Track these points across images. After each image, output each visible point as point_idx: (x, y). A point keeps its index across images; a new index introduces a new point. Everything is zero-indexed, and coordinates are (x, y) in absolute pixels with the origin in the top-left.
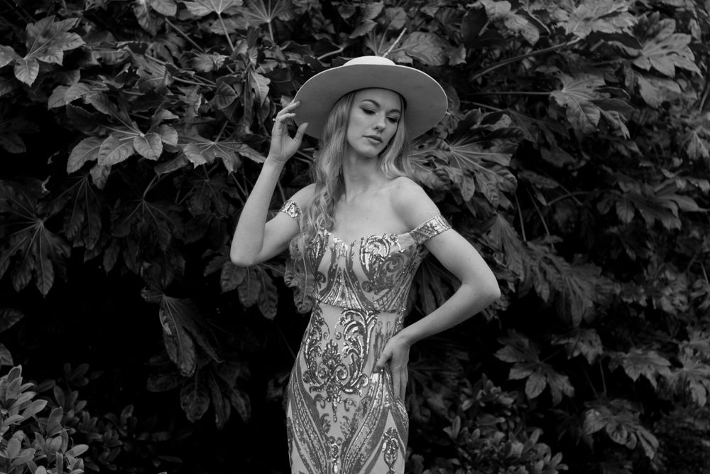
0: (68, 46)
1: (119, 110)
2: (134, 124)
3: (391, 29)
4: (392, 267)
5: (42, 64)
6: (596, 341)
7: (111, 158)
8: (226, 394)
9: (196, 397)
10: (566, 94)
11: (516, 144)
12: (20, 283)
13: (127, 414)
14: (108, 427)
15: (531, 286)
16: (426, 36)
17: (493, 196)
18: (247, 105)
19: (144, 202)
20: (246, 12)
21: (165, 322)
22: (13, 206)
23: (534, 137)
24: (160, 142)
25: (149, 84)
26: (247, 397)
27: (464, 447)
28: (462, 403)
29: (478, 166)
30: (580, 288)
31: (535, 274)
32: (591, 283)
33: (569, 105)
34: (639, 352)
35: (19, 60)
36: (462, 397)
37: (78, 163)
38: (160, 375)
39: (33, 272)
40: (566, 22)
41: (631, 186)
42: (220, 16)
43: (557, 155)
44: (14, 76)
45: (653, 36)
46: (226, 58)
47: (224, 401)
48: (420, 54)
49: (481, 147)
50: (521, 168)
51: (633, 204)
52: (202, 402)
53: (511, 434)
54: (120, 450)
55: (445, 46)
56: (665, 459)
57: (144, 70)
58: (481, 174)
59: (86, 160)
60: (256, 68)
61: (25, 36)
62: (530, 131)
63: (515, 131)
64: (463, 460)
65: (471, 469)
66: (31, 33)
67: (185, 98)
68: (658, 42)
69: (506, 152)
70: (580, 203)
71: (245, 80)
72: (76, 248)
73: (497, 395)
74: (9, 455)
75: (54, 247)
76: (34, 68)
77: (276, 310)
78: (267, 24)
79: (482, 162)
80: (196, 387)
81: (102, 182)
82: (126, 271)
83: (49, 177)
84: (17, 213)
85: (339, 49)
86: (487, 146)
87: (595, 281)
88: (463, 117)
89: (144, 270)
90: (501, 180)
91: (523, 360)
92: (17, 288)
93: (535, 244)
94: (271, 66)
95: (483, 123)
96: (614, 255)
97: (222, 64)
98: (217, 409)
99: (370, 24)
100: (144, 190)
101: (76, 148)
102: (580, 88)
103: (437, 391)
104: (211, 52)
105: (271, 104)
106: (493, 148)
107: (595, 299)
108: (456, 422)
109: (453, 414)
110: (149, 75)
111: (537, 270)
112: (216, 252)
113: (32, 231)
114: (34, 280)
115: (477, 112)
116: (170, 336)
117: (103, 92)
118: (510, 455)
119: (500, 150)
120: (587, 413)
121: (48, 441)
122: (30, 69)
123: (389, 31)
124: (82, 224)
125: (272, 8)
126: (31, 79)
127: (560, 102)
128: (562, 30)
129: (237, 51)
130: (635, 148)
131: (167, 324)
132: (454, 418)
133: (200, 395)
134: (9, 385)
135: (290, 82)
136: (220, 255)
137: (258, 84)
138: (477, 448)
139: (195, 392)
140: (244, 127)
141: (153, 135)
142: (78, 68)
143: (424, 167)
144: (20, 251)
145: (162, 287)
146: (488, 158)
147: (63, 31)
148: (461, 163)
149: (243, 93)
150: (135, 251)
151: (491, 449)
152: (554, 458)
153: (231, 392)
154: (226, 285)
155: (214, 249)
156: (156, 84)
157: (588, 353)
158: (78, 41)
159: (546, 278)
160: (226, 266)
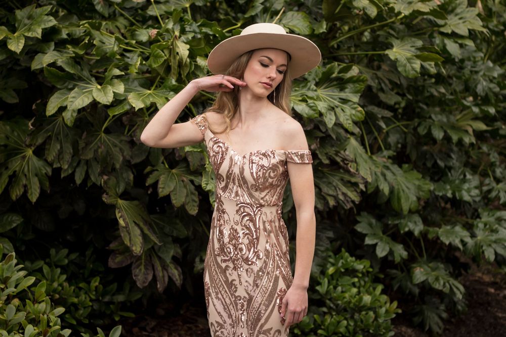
0: (45, 25)
1: (82, 70)
2: (93, 79)
4: (272, 174)
5: (27, 38)
6: (419, 222)
7: (77, 104)
8: (165, 267)
9: (143, 270)
10: (396, 52)
11: (362, 87)
12: (15, 194)
13: (95, 283)
14: (82, 293)
15: (376, 185)
16: (298, 14)
17: (348, 124)
18: (174, 64)
19: (103, 135)
21: (120, 217)
22: (10, 139)
23: (375, 83)
24: (111, 92)
25: (103, 50)
26: (180, 269)
27: (330, 300)
28: (328, 269)
29: (337, 103)
30: (407, 187)
31: (378, 177)
32: (415, 184)
33: (399, 59)
34: (449, 227)
35: (10, 35)
36: (329, 265)
37: (54, 108)
38: (118, 255)
39: (25, 186)
40: (395, 3)
41: (440, 117)
42: (153, 3)
43: (390, 96)
44: (7, 47)
45: (452, 11)
46: (158, 32)
47: (163, 272)
48: (294, 26)
49: (339, 90)
50: (366, 104)
51: (442, 127)
52: (148, 274)
53: (362, 289)
54: (90, 309)
55: (311, 21)
56: (467, 302)
57: (100, 41)
58: (339, 109)
59: (59, 106)
60: (179, 38)
61: (15, 19)
62: (372, 79)
63: (362, 78)
64: (330, 308)
65: (336, 315)
66: (19, 17)
67: (129, 60)
68: (456, 15)
69: (356, 92)
70: (405, 130)
71: (171, 47)
72: (55, 168)
73: (352, 264)
74: (7, 317)
75: (39, 168)
76: (21, 41)
77: (198, 208)
78: (187, 8)
79: (340, 100)
80: (143, 263)
81: (71, 121)
82: (91, 184)
83: (34, 118)
84: (13, 145)
85: (237, 25)
86: (342, 89)
87: (417, 183)
88: (324, 70)
89: (104, 182)
90: (354, 112)
92: (14, 197)
93: (377, 157)
94: (190, 36)
95: (339, 73)
96: (429, 164)
97: (155, 35)
98: (158, 278)
99: (259, 7)
100: (103, 125)
101: (52, 98)
102: (406, 47)
104: (147, 28)
105: (190, 62)
106: (346, 90)
107: (417, 195)
108: (324, 283)
109: (322, 276)
110: (103, 44)
111: (379, 174)
112: (155, 168)
113: (24, 157)
114: (26, 192)
115: (334, 65)
116: (124, 227)
117: (71, 57)
118: (362, 304)
119: (352, 91)
120: (415, 269)
121: (36, 305)
122: (18, 42)
123: (272, 11)
124: (59, 151)
126: (19, 49)
127: (392, 58)
128: (392, 10)
129: (165, 26)
130: (443, 90)
131: (121, 219)
132: (323, 280)
133: (146, 269)
134: (6, 267)
135: (204, 48)
136: (157, 170)
137: (181, 49)
138: (339, 300)
139: (142, 267)
140: (171, 80)
141: (106, 87)
142: (52, 41)
143: (300, 103)
144: (15, 172)
145: (117, 194)
146: (344, 97)
147: (41, 14)
148: (325, 101)
149: (170, 55)
150: (97, 169)
151: (349, 300)
152: (392, 305)
153: (168, 266)
154: (162, 192)
155: (153, 166)
156: (108, 50)
157: (414, 229)
158: (52, 22)
159: (386, 179)
160: (162, 179)
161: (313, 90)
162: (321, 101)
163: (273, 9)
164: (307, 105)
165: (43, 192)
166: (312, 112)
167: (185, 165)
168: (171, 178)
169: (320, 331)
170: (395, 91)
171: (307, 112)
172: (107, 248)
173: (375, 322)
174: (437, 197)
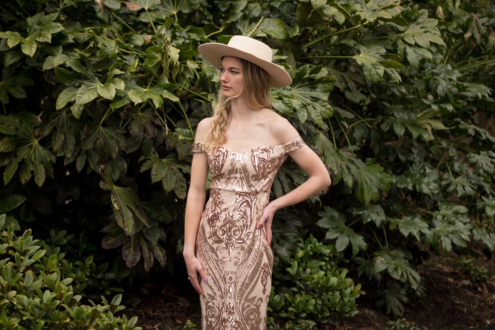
0: (54, 31)
1: (87, 69)
2: (97, 78)
3: (252, 17)
4: (270, 166)
5: (38, 43)
6: (381, 212)
7: (84, 100)
8: (151, 250)
9: (132, 252)
10: (363, 58)
11: (331, 86)
12: (24, 179)
13: (90, 261)
14: (78, 270)
15: (341, 177)
16: (274, 21)
17: (318, 120)
18: (166, 66)
19: (101, 127)
20: (161, 8)
21: (115, 202)
22: (19, 131)
23: (342, 85)
24: (114, 88)
25: (105, 52)
26: (164, 251)
27: (300, 280)
28: (298, 253)
29: (308, 101)
30: (370, 179)
31: (344, 170)
32: (377, 177)
33: (365, 64)
34: (409, 218)
35: (23, 40)
36: (299, 249)
37: (63, 103)
38: (110, 238)
39: (33, 172)
40: (361, 11)
41: (401, 114)
42: (147, 11)
43: (355, 95)
44: (21, 50)
45: (415, 20)
46: (152, 37)
47: (149, 254)
48: (271, 31)
49: (310, 89)
51: (404, 125)
52: (136, 255)
53: (328, 272)
54: (86, 284)
55: (286, 27)
56: (425, 289)
57: (103, 45)
58: (311, 106)
59: (68, 101)
60: (171, 43)
61: (26, 25)
62: (340, 81)
63: (331, 78)
64: (300, 288)
65: (305, 294)
66: (30, 24)
67: (127, 62)
68: (418, 24)
69: (326, 92)
70: (370, 126)
71: (164, 51)
72: (59, 157)
73: (320, 247)
74: (26, 284)
75: (44, 156)
76: (34, 46)
78: (174, 15)
79: (311, 99)
80: (132, 245)
81: (78, 114)
82: (91, 171)
83: (43, 112)
84: (21, 136)
85: (220, 30)
86: (313, 89)
87: (379, 175)
88: (298, 71)
89: (101, 170)
90: (323, 109)
91: (335, 227)
92: (23, 182)
93: (343, 151)
94: (181, 41)
95: (310, 74)
96: (391, 159)
97: (150, 40)
98: (145, 259)
99: (239, 14)
100: (102, 119)
101: (61, 94)
102: (371, 54)
103: (282, 245)
104: (142, 34)
105: (180, 65)
106: (317, 90)
107: (379, 187)
108: (295, 264)
109: (292, 260)
110: (106, 48)
111: (344, 167)
112: (147, 158)
113: (31, 147)
114: (33, 178)
115: (306, 67)
116: (118, 211)
117: (77, 59)
118: (329, 285)
119: (322, 90)
120: (376, 258)
121: (49, 275)
122: (31, 47)
123: (251, 18)
124: (63, 141)
125: (177, 5)
126: (32, 53)
127: (359, 63)
128: (359, 17)
129: (158, 32)
130: (404, 90)
131: (116, 203)
132: (294, 262)
133: (135, 250)
134: (24, 241)
135: (192, 51)
136: (150, 159)
137: (173, 53)
138: (308, 281)
139: (132, 249)
140: (164, 80)
141: (108, 85)
142: (60, 45)
143: (277, 100)
144: (24, 159)
145: (113, 181)
146: (315, 96)
147: (50, 21)
148: (298, 99)
149: (162, 58)
150: (96, 158)
151: (317, 281)
152: (356, 287)
153: (154, 248)
154: (155, 178)
155: (146, 156)
156: (109, 53)
157: (376, 220)
158: (60, 28)
159: (350, 172)
160: (155, 167)
161: (287, 90)
162: (294, 99)
163: (251, 16)
164: (283, 102)
165: (48, 178)
166: (287, 109)
167: (173, 155)
168: (162, 166)
169: (290, 309)
170: (360, 90)
171: (283, 108)
172: (101, 231)
173: (341, 301)
174: (398, 189)
